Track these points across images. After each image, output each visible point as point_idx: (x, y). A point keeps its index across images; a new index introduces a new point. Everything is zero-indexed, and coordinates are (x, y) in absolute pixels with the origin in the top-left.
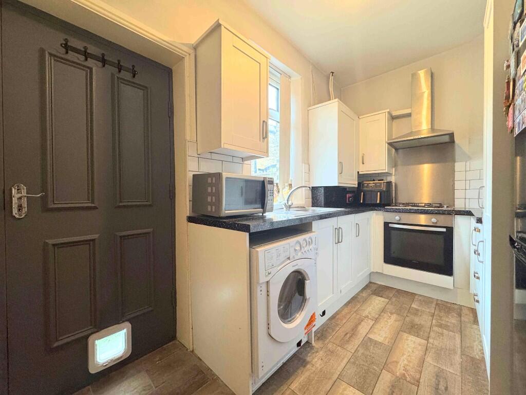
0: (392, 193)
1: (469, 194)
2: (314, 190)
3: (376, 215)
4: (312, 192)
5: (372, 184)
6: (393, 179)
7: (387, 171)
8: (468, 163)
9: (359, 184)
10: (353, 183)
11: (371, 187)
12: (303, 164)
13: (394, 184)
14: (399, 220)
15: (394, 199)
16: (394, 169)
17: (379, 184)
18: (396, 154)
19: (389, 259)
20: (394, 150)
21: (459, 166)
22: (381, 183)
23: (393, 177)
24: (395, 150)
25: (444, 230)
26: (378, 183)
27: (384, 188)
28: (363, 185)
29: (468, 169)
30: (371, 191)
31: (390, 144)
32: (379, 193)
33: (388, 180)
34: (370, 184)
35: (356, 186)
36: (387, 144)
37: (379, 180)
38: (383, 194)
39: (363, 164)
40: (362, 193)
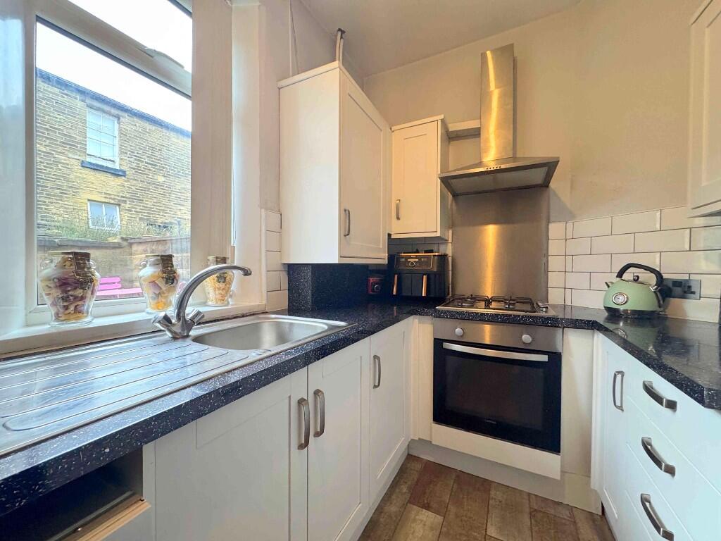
0: (448, 277)
1: (572, 280)
2: (293, 270)
3: (419, 323)
4: (289, 274)
5: (413, 258)
6: (449, 250)
7: (439, 234)
8: (570, 225)
9: (391, 258)
10: (379, 256)
11: (412, 264)
12: (263, 210)
13: (450, 259)
14: (462, 336)
15: (450, 286)
16: (450, 232)
17: (426, 259)
18: (454, 204)
19: (444, 414)
20: (450, 197)
21: (555, 229)
22: (429, 258)
23: (450, 246)
24: (453, 196)
25: (544, 358)
26: (424, 257)
27: (433, 267)
28: (398, 259)
29: (570, 235)
30: (412, 272)
31: (446, 181)
32: (425, 277)
33: (442, 252)
34: (410, 257)
35: (386, 262)
36: (439, 180)
37: (426, 252)
38: (432, 277)
39: (398, 218)
40: (396, 276)
